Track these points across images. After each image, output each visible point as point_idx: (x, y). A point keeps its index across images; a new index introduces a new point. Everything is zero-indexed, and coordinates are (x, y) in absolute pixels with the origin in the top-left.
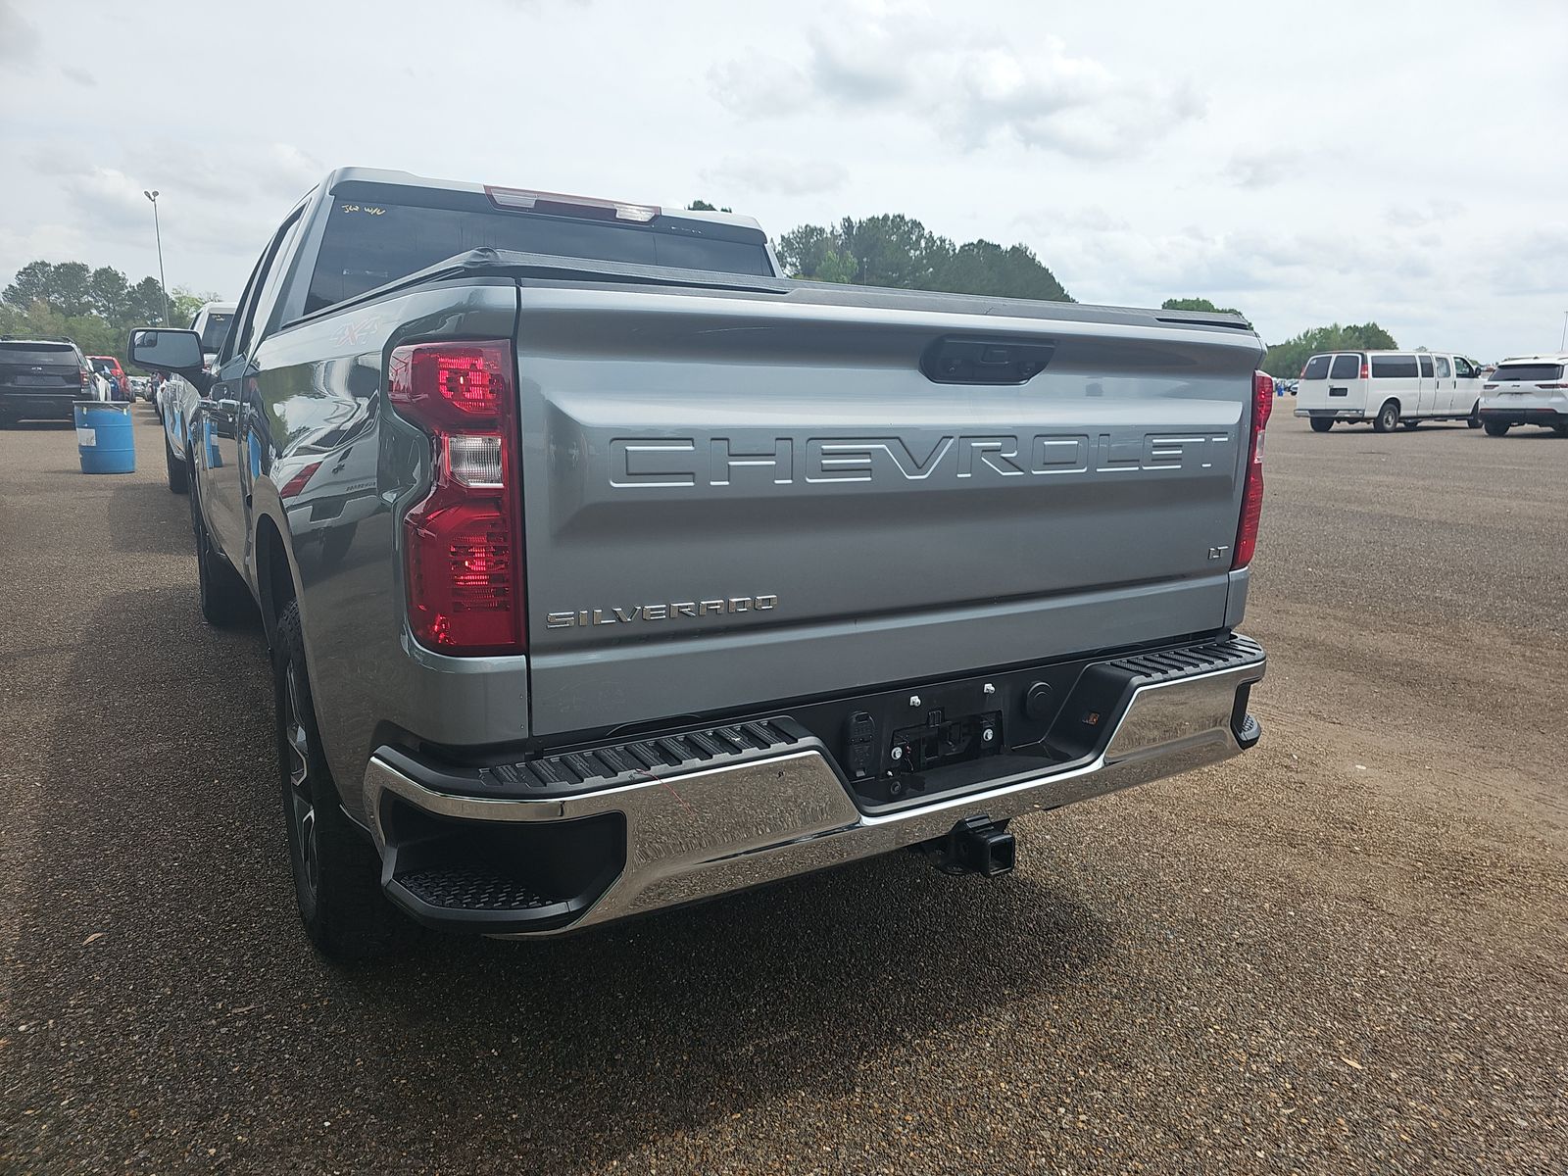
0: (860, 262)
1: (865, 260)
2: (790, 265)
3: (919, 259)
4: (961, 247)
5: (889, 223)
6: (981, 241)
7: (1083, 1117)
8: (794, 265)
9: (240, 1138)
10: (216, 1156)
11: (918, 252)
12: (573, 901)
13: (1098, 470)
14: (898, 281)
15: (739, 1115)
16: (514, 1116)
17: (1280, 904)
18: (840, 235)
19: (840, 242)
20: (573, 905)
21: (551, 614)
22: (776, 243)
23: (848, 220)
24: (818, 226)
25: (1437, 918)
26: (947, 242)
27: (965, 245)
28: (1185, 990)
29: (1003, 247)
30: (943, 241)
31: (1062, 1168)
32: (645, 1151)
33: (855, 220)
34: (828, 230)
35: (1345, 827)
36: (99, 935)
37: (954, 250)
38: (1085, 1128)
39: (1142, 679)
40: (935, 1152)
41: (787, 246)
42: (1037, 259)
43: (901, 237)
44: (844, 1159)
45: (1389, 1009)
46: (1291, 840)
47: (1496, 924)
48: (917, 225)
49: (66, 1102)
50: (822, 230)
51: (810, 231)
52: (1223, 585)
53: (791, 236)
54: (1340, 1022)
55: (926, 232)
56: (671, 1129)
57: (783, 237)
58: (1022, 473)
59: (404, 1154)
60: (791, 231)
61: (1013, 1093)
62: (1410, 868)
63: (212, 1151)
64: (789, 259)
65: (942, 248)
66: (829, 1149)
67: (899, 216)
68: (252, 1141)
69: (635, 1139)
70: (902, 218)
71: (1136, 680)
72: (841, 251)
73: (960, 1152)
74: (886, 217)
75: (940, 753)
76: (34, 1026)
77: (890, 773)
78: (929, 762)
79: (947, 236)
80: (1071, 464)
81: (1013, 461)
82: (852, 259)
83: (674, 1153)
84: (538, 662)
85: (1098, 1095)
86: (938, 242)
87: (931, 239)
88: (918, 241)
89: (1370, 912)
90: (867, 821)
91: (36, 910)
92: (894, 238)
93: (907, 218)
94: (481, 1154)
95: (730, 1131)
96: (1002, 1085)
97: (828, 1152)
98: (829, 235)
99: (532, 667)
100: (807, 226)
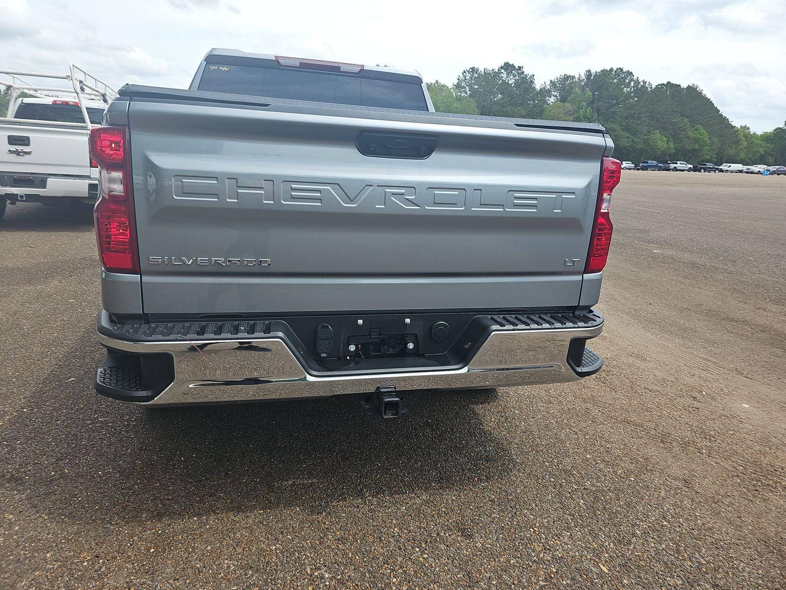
0: (594, 95)
1: (596, 93)
2: (554, 96)
3: (629, 93)
4: (656, 86)
5: (613, 73)
6: (669, 83)
7: (425, 556)
8: (556, 96)
9: (66, 470)
10: (53, 475)
11: (629, 89)
12: (151, 391)
13: (472, 209)
14: (615, 105)
15: (262, 511)
16: (171, 488)
17: (628, 473)
18: (584, 80)
19: (583, 84)
20: (149, 393)
21: (150, 257)
22: (547, 84)
23: (589, 71)
24: (572, 75)
25: (727, 501)
26: (647, 83)
27: (659, 85)
28: (534, 505)
29: (682, 86)
30: (645, 82)
31: (395, 577)
32: (211, 516)
33: (593, 71)
34: (577, 77)
35: (706, 438)
36: (74, 379)
37: (651, 88)
38: (422, 561)
39: (498, 327)
40: (339, 552)
41: (553, 85)
42: (704, 93)
43: (620, 80)
44: (294, 544)
45: (653, 545)
46: (664, 438)
47: (767, 513)
48: (630, 73)
49: (19, 442)
50: (573, 77)
51: (567, 78)
52: (577, 281)
53: (556, 80)
54: (614, 544)
55: (635, 78)
56: (229, 510)
57: (551, 81)
58: (419, 208)
59: (119, 493)
60: (556, 78)
61: (399, 535)
62: (732, 469)
63: (53, 473)
64: (553, 93)
65: (643, 87)
66: (290, 537)
67: (620, 69)
68: (69, 473)
69: (212, 510)
70: (621, 70)
71: (494, 327)
72: (583, 89)
73: (350, 556)
74: (612, 70)
75: (383, 351)
76: (30, 410)
77: (348, 358)
78: (374, 355)
79: (647, 80)
80: (454, 204)
81: (412, 200)
82: (589, 93)
83: (222, 521)
84: (146, 279)
85: (442, 546)
86: (642, 83)
87: (637, 82)
88: (629, 83)
89: (684, 488)
90: (310, 378)
91: (60, 365)
92: (615, 81)
93: (624, 70)
94: (147, 501)
95: (253, 517)
96: (396, 529)
97: (289, 539)
98: (577, 80)
99: (143, 281)
100: (565, 75)
